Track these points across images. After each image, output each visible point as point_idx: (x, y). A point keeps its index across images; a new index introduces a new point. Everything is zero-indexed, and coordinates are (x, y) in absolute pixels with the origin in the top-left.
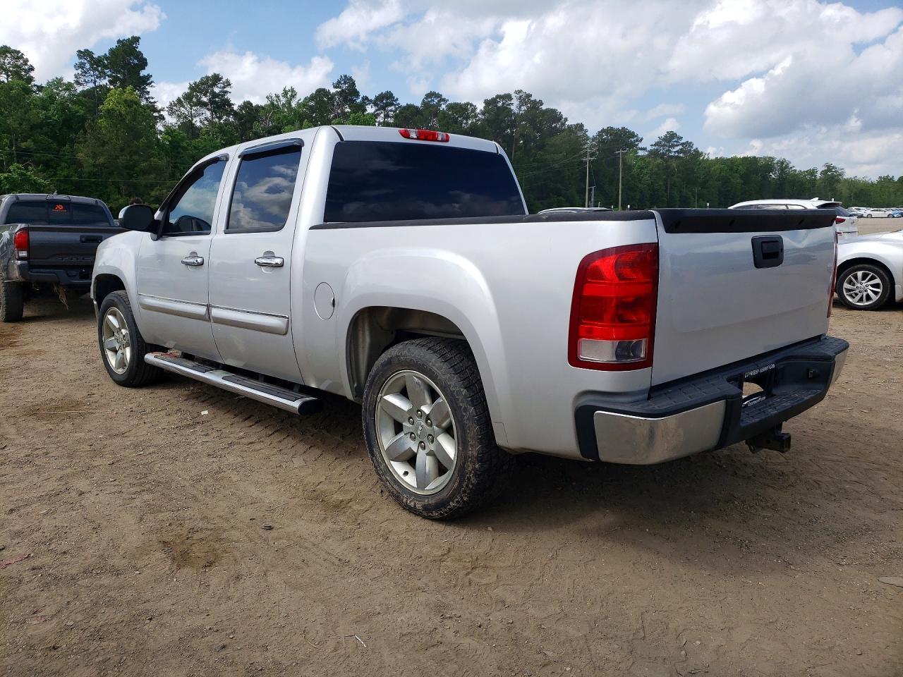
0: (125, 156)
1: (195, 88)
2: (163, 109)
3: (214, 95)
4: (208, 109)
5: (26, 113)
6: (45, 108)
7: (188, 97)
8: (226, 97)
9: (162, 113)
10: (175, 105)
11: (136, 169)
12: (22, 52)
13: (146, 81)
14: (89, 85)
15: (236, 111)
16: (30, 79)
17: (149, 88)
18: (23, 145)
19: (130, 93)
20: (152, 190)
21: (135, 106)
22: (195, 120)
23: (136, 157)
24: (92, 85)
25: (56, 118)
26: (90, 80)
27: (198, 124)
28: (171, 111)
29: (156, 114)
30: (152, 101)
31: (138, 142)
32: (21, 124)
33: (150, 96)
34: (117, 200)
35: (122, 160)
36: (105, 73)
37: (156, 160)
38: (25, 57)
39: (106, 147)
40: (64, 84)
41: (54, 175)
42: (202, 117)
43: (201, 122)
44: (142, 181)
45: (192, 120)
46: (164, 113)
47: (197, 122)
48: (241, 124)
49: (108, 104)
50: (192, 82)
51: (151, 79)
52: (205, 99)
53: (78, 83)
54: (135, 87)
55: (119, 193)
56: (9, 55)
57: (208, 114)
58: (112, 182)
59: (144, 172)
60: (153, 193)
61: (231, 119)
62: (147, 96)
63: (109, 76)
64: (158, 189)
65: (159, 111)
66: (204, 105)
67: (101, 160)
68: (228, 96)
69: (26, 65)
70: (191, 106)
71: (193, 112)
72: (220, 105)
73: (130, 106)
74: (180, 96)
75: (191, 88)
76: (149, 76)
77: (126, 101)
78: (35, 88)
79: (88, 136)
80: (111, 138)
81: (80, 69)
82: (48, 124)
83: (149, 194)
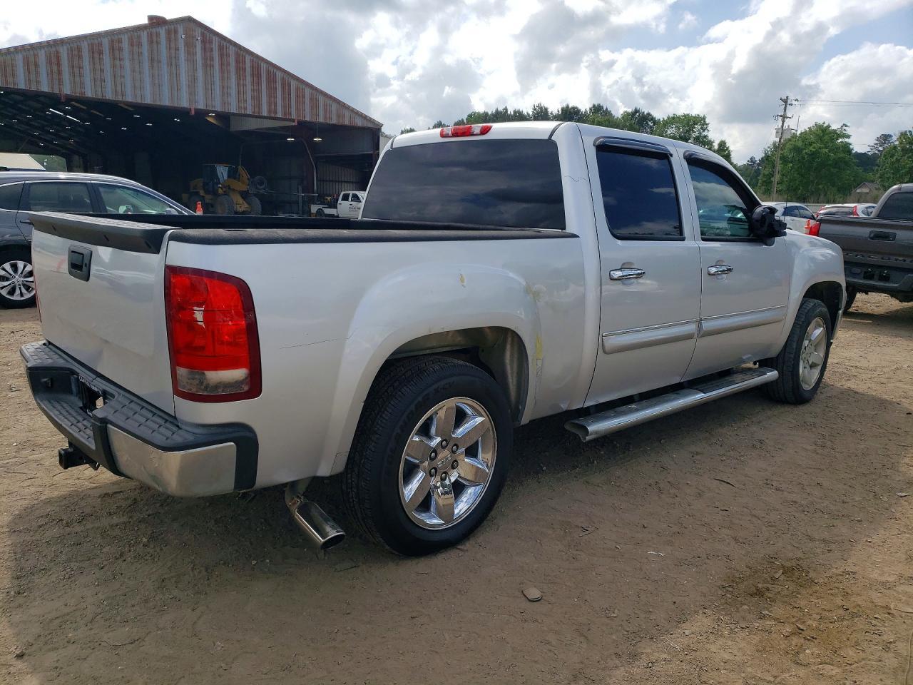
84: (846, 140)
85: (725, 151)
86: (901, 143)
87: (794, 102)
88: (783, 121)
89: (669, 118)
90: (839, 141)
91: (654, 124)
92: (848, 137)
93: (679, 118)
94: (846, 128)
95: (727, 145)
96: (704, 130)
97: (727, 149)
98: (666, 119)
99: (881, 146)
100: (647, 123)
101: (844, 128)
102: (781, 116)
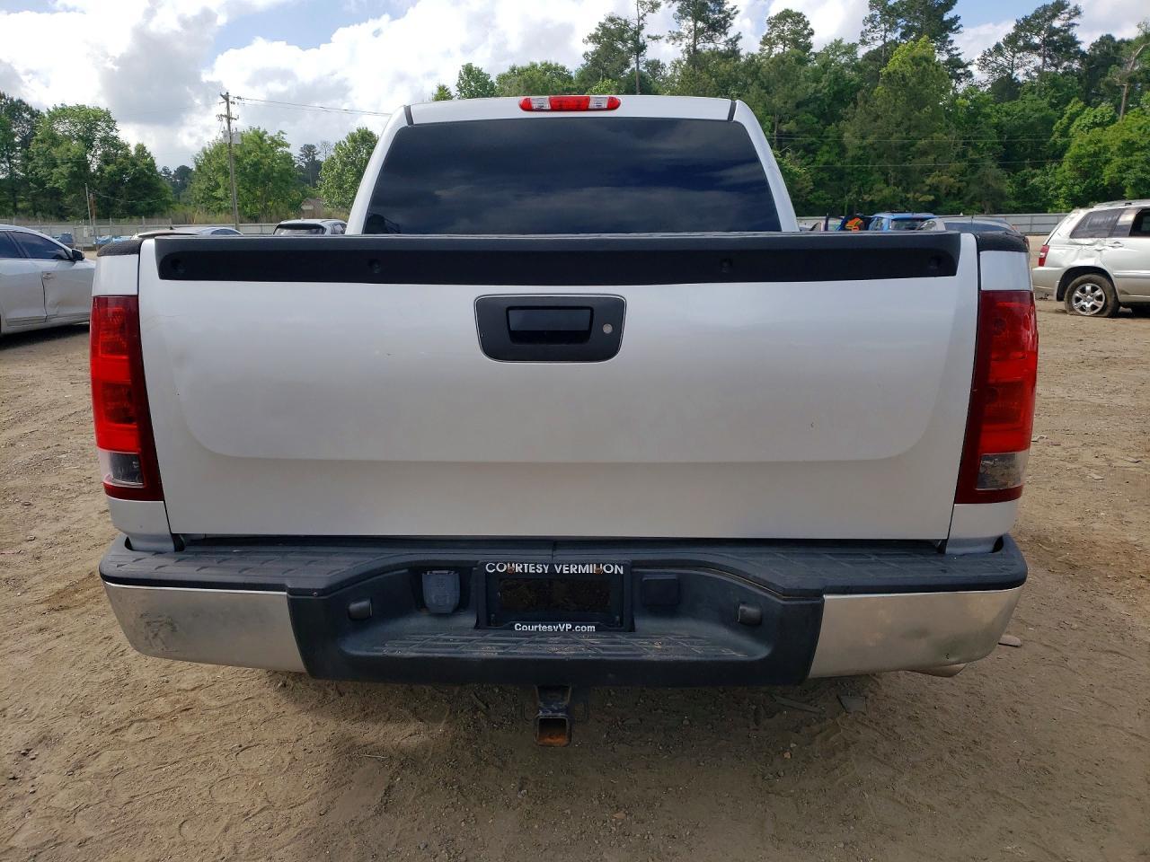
0: (902, 133)
1: (1025, 25)
2: (970, 64)
3: (1052, 32)
4: (1039, 55)
5: (792, 90)
6: (817, 80)
7: (1011, 40)
8: (1070, 32)
9: (970, 68)
10: (991, 55)
11: (913, 149)
12: (804, 14)
13: (951, 26)
14: (876, 43)
15: (1084, 53)
16: (809, 46)
17: (952, 36)
18: (784, 128)
19: (923, 46)
20: (929, 176)
21: (924, 64)
22: (1016, 72)
23: (913, 134)
24: (880, 43)
25: (826, 91)
26: (879, 36)
27: (1021, 79)
28: (984, 63)
29: (960, 71)
30: (955, 52)
31: (920, 112)
32: (785, 103)
33: (953, 46)
34: (881, 191)
35: (895, 140)
36: (896, 24)
37: (941, 135)
38: (806, 19)
39: (879, 123)
40: (844, 47)
41: (813, 162)
42: (1030, 67)
43: (1027, 74)
44: (917, 164)
45: (1012, 72)
46: (973, 69)
47: (1020, 75)
48: (1089, 71)
49: (893, 65)
50: (1020, 17)
51: (959, 22)
52: (1036, 40)
53: (863, 42)
54: (933, 37)
55: (887, 182)
56: (790, 20)
57: (1038, 61)
58: (879, 168)
59: (924, 153)
60: (928, 181)
61: (1076, 65)
62: (950, 47)
63: (902, 27)
64: (936, 175)
65: (965, 66)
66: (1034, 48)
67: (871, 139)
68: (1074, 31)
69: (806, 29)
70: (1014, 53)
71: (1016, 61)
72: (1062, 45)
73: (918, 65)
74: (1001, 41)
75: (1017, 27)
76: (957, 18)
77: (913, 59)
78: (813, 56)
79: (858, 110)
80: (886, 111)
81: (870, 24)
82: (817, 99)
83: (924, 182)
84: (287, 149)
85: (146, 158)
86: (338, 155)
87: (236, 100)
88: (229, 123)
89: (56, 109)
90: (279, 150)
91: (33, 116)
92: (288, 146)
93: (71, 109)
94: (284, 136)
95: (148, 150)
96: (112, 130)
97: (149, 154)
98: (51, 110)
99: (307, 157)
100: (21, 114)
101: (282, 135)
102: (226, 116)
